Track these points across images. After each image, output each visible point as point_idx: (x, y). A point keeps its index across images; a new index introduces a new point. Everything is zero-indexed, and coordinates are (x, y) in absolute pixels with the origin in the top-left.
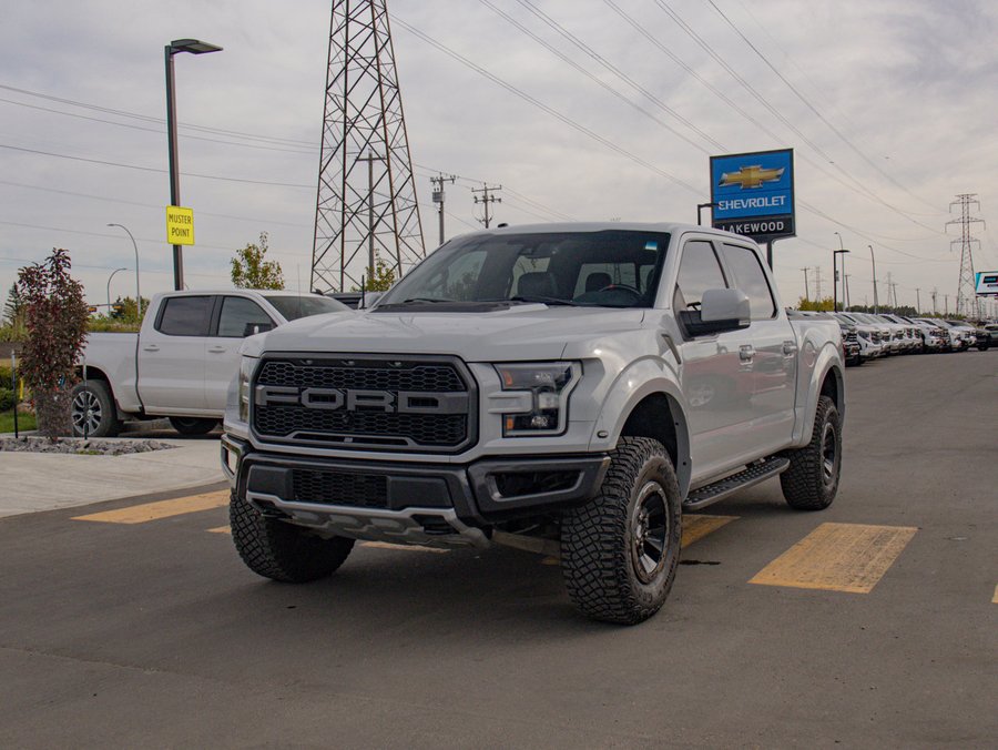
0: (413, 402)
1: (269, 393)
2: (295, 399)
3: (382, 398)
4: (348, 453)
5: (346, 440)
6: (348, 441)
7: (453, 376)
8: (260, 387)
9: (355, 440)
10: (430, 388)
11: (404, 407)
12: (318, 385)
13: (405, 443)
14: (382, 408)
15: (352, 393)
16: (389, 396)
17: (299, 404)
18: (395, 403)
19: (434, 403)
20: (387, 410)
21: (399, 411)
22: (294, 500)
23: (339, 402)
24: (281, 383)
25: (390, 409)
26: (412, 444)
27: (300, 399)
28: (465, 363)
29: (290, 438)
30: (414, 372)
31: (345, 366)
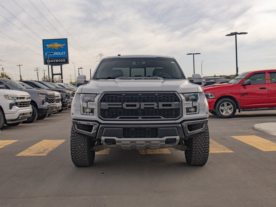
0: (163, 105)
1: (109, 105)
2: (121, 106)
3: (153, 105)
4: (140, 122)
5: (139, 118)
6: (140, 118)
7: (175, 97)
8: (102, 103)
9: (143, 118)
10: (168, 101)
11: (161, 107)
12: (128, 101)
13: (161, 118)
14: (153, 108)
15: (142, 104)
16: (156, 104)
17: (122, 108)
18: (158, 106)
19: (170, 105)
20: (155, 108)
21: (159, 108)
22: (123, 138)
23: (138, 106)
24: (112, 101)
25: (156, 108)
26: (163, 118)
27: (122, 106)
28: (178, 93)
29: (118, 118)
30: (162, 97)
31: (138, 95)
